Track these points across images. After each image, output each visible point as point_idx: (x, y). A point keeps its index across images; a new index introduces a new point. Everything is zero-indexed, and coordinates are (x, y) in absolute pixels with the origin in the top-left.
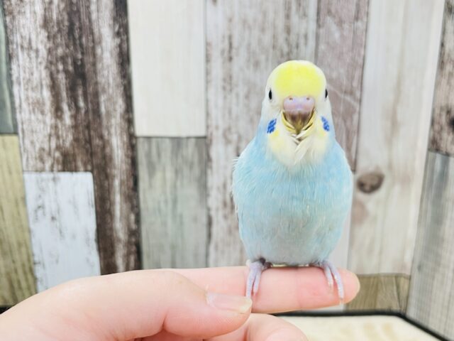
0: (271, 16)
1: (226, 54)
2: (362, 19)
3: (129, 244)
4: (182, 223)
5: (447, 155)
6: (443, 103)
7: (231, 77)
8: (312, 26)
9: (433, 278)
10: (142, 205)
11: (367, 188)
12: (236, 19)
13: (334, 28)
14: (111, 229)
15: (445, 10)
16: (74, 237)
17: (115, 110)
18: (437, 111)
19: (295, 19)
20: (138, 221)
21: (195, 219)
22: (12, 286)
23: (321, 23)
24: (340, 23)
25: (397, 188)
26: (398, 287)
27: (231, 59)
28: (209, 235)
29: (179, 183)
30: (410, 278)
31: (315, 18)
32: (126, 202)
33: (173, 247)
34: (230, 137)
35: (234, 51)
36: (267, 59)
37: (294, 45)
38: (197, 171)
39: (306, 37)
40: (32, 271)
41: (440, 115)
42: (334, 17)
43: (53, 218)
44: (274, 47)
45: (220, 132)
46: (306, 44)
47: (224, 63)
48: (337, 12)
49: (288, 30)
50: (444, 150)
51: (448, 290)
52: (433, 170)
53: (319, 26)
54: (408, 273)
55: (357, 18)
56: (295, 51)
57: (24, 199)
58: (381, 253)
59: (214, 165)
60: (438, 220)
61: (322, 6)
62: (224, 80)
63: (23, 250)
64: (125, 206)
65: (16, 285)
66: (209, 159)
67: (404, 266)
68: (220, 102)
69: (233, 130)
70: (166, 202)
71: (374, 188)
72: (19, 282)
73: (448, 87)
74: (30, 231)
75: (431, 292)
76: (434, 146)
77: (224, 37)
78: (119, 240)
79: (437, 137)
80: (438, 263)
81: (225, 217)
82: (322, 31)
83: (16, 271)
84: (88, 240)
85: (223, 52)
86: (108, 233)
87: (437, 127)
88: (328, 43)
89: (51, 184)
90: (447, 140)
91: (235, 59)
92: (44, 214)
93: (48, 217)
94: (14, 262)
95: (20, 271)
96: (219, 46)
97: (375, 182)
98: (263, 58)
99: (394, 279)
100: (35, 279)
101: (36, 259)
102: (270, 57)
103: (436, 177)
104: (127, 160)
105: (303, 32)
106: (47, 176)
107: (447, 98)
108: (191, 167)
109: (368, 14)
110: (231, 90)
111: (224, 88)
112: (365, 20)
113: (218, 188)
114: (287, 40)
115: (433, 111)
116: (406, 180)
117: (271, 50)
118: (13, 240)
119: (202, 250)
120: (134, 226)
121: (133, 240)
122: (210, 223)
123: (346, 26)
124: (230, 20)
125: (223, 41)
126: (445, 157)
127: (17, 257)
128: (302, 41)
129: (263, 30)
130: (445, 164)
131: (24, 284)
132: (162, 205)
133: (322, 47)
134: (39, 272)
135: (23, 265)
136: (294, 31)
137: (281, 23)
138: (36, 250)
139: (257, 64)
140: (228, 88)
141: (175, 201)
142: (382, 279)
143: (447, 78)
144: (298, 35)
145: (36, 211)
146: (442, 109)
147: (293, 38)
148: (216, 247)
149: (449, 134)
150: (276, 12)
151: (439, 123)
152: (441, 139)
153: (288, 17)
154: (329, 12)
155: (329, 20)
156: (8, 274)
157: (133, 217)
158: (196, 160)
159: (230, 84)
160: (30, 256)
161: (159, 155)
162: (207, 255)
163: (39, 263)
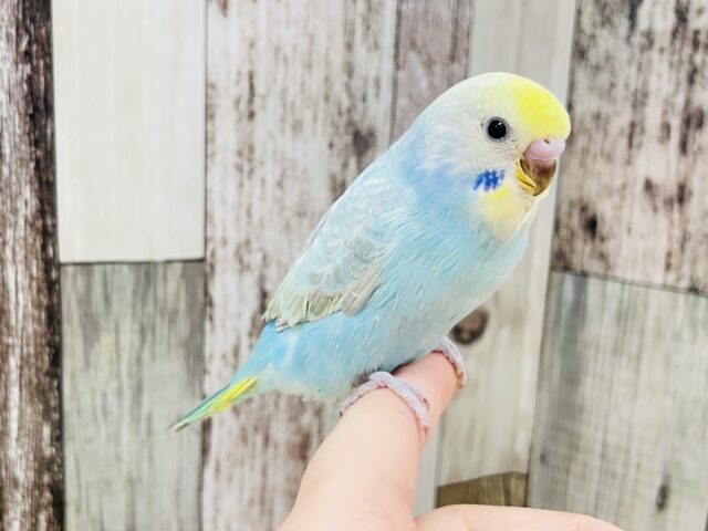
0: (321, 43)
1: (243, 106)
2: (459, 61)
4: (150, 432)
5: (584, 275)
6: (575, 195)
7: (251, 149)
8: (388, 65)
9: (568, 471)
10: (68, 405)
11: (466, 336)
12: (262, 44)
13: (420, 71)
15: (573, 55)
17: (15, 211)
18: (565, 208)
19: (360, 50)
20: (58, 439)
23: (401, 61)
24: (429, 64)
25: (505, 334)
26: (507, 495)
27: (251, 115)
28: (205, 451)
29: (146, 355)
30: (527, 477)
31: (392, 52)
32: (31, 402)
33: (132, 482)
34: (246, 258)
35: (257, 100)
36: (315, 119)
37: (359, 95)
38: (183, 326)
39: (377, 82)
41: (570, 215)
42: (420, 53)
44: (327, 98)
45: (231, 248)
46: (377, 95)
47: (239, 120)
48: (424, 44)
49: (350, 71)
50: (578, 268)
51: (593, 487)
52: (560, 300)
53: (398, 67)
54: (523, 470)
55: (453, 58)
56: (360, 106)
59: (218, 312)
60: (572, 378)
61: (403, 34)
62: (240, 154)
64: (29, 410)
66: (208, 302)
67: (515, 459)
68: (231, 193)
69: (255, 245)
70: (120, 392)
71: (476, 335)
73: (581, 171)
75: (566, 495)
76: (561, 261)
77: (239, 74)
78: (16, 483)
79: (566, 248)
80: (574, 447)
82: (402, 75)
85: (237, 102)
87: (564, 233)
88: (410, 96)
90: (583, 252)
91: (259, 115)
96: (230, 91)
97: (476, 326)
98: (307, 116)
99: (501, 482)
102: (321, 115)
103: (565, 311)
104: (36, 313)
105: (372, 75)
107: (580, 187)
108: (172, 320)
109: (467, 52)
110: (251, 172)
111: (239, 169)
112: (464, 61)
113: (224, 357)
114: (348, 87)
115: (558, 208)
116: (517, 320)
117: (322, 103)
119: (190, 481)
120: (48, 451)
121: (46, 479)
123: (437, 69)
124: (252, 45)
125: (238, 82)
126: (580, 278)
128: (371, 91)
129: (309, 66)
130: (581, 290)
132: (112, 400)
133: (402, 102)
136: (360, 71)
137: (337, 58)
139: (297, 127)
140: (246, 168)
141: (138, 390)
143: (579, 156)
144: (366, 79)
146: (571, 204)
147: (357, 83)
148: (218, 470)
149: (585, 242)
150: (330, 37)
151: (568, 227)
152: (572, 251)
153: (349, 47)
154: (413, 44)
155: (412, 56)
157: (47, 431)
158: (182, 305)
159: (250, 160)
161: (107, 299)
162: (200, 488)
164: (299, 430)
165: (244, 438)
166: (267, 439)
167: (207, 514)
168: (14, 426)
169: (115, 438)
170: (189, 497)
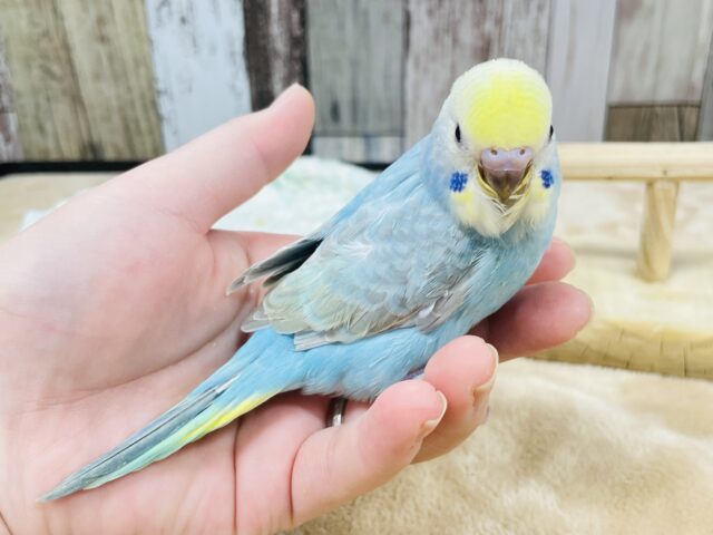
3: (290, 59)
4: (366, 25)
14: (266, 36)
16: (213, 50)
20: (303, 22)
21: (386, 18)
22: (127, 129)
26: (681, 121)
28: (407, 43)
30: (699, 106)
33: (355, 64)
40: (154, 105)
43: (183, 20)
54: (696, 98)
58: (658, 66)
63: (142, 71)
65: (132, 126)
67: (691, 88)
72: (137, 122)
74: (151, 42)
78: (276, 53)
81: (430, 13)
83: (132, 104)
84: (232, 54)
86: (261, 42)
92: (170, 14)
93: (176, 18)
94: (129, 90)
95: (138, 105)
99: (675, 109)
100: (160, 118)
101: (161, 86)
118: (128, 55)
119: (396, 69)
120: (298, 32)
121: (297, 53)
122: (407, 24)
127: (133, 81)
131: (143, 125)
134: (165, 106)
135: (142, 96)
138: (159, 72)
142: (658, 110)
145: (159, 9)
148: (417, 64)
156: (121, 110)
157: (295, 16)
160: (152, 80)
162: (403, 76)
163: (165, 92)
164: (482, 35)
165: (437, 37)
166: (455, 41)
167: (410, 97)
168: (274, 9)
169: (341, 27)
170: (395, 82)
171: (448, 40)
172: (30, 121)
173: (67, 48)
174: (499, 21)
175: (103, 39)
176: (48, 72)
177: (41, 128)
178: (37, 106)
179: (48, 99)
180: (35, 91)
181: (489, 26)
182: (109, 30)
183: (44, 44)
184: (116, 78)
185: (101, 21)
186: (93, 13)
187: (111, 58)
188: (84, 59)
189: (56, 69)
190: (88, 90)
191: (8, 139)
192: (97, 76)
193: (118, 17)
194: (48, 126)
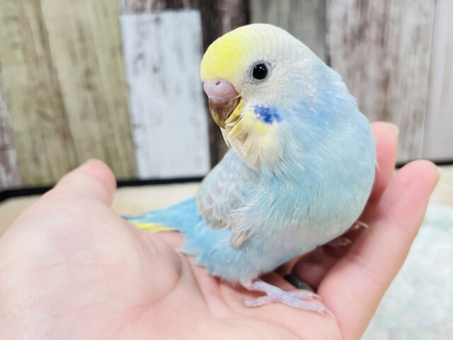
16: (178, 91)
40: (130, 136)
43: (155, 70)
57: (121, 48)
63: (122, 111)
72: (116, 151)
74: (128, 87)
81: (346, 56)
83: (112, 136)
89: (152, 27)
92: (145, 65)
93: (149, 68)
94: (110, 125)
95: (117, 137)
100: (134, 146)
101: (136, 120)
106: (148, 17)
118: (109, 98)
127: (114, 120)
131: (121, 152)
134: (139, 137)
135: (121, 130)
138: (135, 110)
145: (135, 62)
156: (103, 142)
160: (128, 117)
163: (140, 126)
164: (383, 70)
165: (350, 74)
171: (358, 75)
172: (27, 156)
173: (59, 95)
174: (396, 60)
175: (89, 87)
176: (42, 115)
177: (36, 160)
178: (34, 142)
179: (43, 137)
180: (31, 131)
181: (389, 64)
182: (95, 80)
183: (41, 93)
184: (100, 117)
185: (88, 73)
186: (82, 67)
187: (96, 101)
188: (73, 103)
189: (50, 112)
190: (76, 127)
191: (8, 170)
192: (84, 116)
193: (102, 69)
194: (43, 158)
